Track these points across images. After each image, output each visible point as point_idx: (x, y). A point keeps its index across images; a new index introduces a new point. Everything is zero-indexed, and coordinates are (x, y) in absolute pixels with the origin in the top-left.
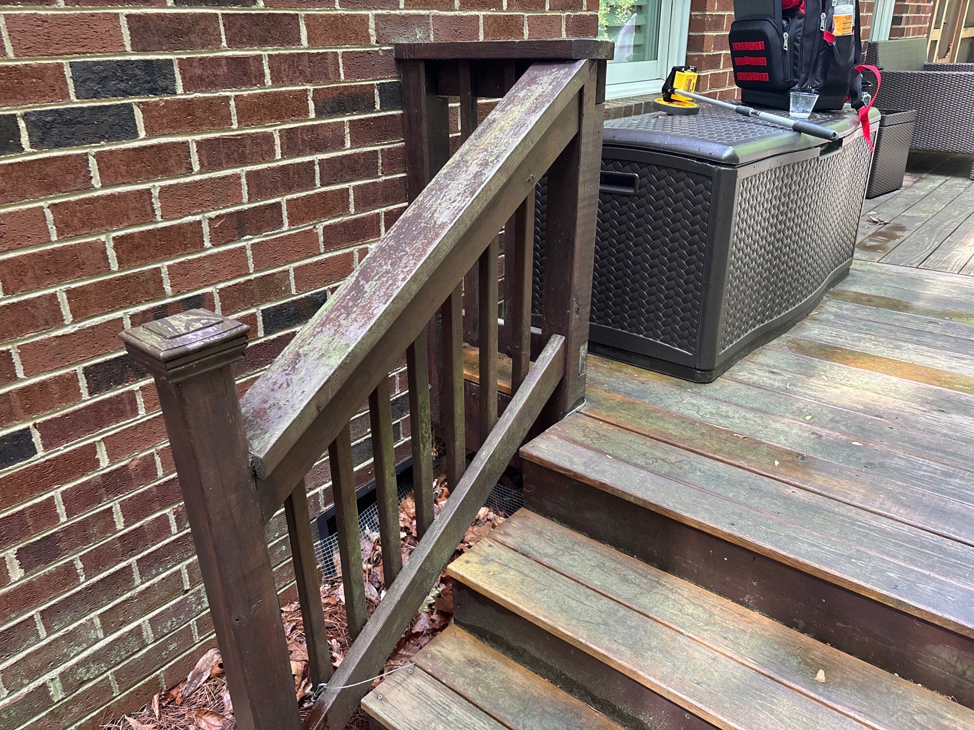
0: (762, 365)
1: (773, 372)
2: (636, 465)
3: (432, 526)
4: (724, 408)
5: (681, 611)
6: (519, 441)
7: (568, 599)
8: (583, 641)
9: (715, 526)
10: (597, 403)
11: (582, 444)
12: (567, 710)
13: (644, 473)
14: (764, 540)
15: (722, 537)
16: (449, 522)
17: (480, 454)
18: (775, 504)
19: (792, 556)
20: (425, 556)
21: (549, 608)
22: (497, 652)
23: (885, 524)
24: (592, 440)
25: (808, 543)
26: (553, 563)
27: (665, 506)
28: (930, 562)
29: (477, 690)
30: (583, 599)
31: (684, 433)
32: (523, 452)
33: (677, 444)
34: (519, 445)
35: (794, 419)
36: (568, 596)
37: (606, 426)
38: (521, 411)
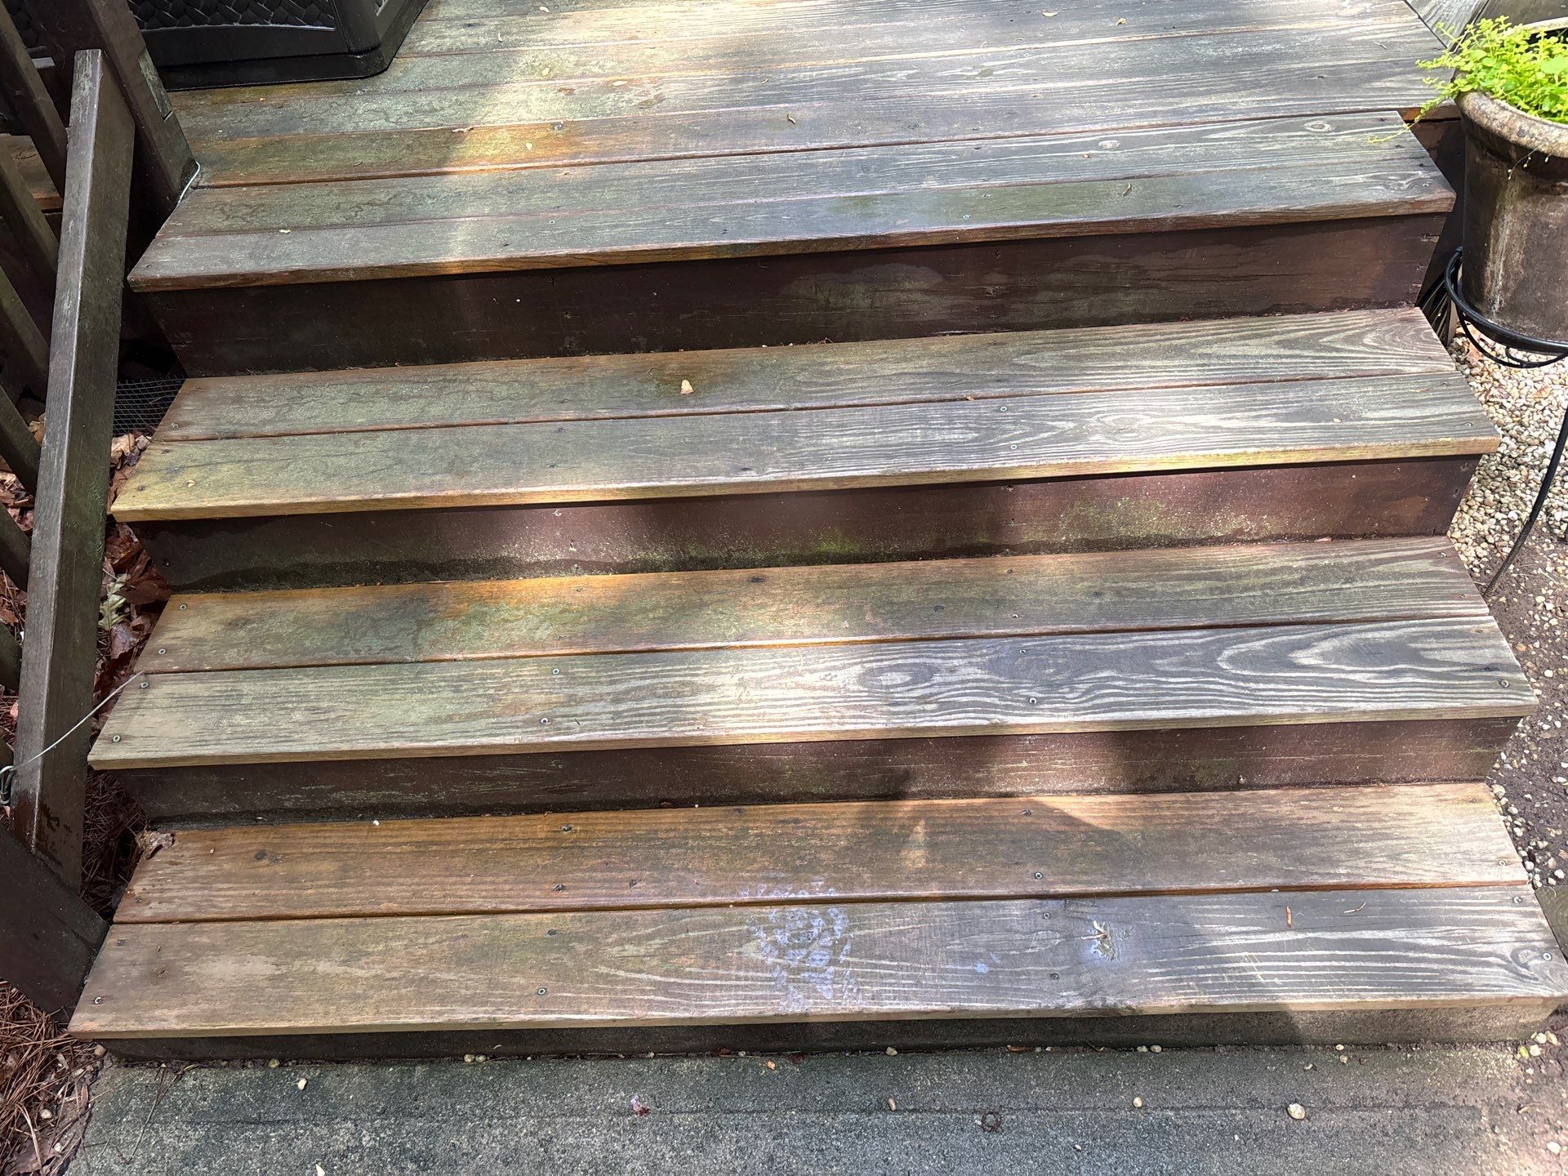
0: (450, 20)
1: (470, 25)
2: (333, 226)
3: (43, 459)
4: (423, 100)
5: (492, 399)
6: (119, 267)
7: (329, 461)
8: (380, 496)
9: (485, 258)
10: (220, 163)
11: (231, 231)
12: (405, 603)
13: (350, 233)
14: (554, 245)
15: (499, 269)
16: (71, 438)
17: (60, 309)
18: (550, 198)
19: (596, 250)
20: (60, 506)
21: (308, 482)
22: (266, 593)
23: (688, 167)
24: (244, 220)
25: (609, 227)
26: (282, 427)
27: (404, 261)
28: (752, 187)
29: (265, 650)
30: (351, 448)
31: (382, 155)
32: (136, 282)
33: (380, 174)
34: (122, 272)
35: (527, 81)
36: (328, 456)
37: (255, 191)
38: (91, 208)
